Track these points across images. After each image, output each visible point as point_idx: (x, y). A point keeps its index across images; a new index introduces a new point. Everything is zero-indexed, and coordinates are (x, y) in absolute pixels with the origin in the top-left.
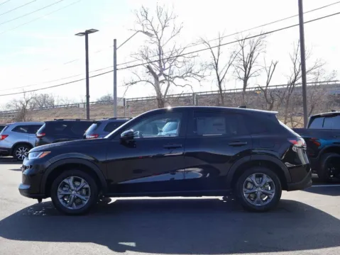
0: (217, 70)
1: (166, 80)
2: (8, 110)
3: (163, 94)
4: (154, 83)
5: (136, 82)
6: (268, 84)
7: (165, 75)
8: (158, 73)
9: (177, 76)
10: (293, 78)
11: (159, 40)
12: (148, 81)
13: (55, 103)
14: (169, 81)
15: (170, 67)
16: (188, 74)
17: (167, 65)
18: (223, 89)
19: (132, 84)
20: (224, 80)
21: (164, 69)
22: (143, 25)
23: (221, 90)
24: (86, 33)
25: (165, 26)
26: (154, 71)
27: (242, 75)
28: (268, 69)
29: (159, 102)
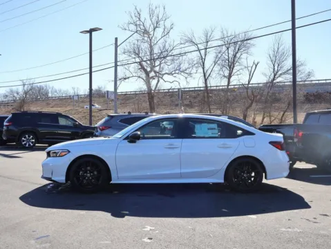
0: (203, 69)
1: (156, 76)
2: (4, 100)
3: (153, 89)
4: (145, 79)
5: (128, 78)
6: (249, 82)
7: (155, 72)
8: (149, 69)
9: (166, 73)
10: (272, 77)
11: (151, 40)
12: (139, 77)
13: (50, 95)
14: (159, 77)
15: (160, 64)
16: (177, 72)
17: (157, 63)
18: (209, 85)
19: (125, 79)
20: (210, 78)
21: (154, 66)
22: (136, 25)
23: (206, 87)
24: (91, 31)
25: (156, 27)
26: (146, 68)
27: (227, 73)
28: (250, 68)
29: (149, 96)
